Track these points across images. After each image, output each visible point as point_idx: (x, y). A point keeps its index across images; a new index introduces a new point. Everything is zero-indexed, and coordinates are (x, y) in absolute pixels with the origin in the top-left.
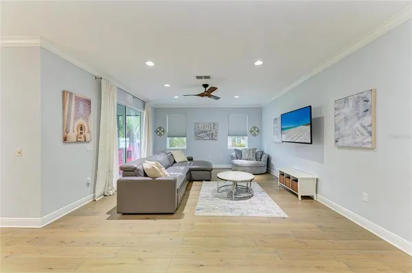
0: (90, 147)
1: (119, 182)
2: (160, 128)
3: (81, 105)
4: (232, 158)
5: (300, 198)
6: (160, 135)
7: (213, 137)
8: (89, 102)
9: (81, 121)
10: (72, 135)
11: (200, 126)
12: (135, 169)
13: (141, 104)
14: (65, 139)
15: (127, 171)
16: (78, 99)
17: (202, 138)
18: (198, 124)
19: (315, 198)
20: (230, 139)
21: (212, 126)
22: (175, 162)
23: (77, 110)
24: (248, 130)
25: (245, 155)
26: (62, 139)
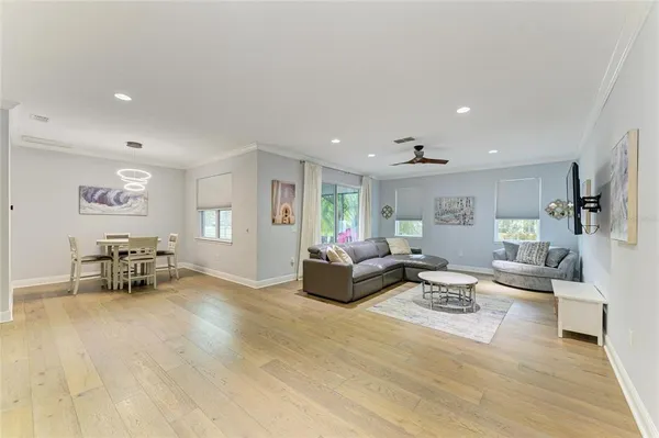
0: (294, 228)
1: (305, 263)
2: (387, 207)
3: (286, 189)
4: (497, 257)
5: (561, 335)
6: (387, 217)
7: (465, 219)
8: (293, 186)
9: (286, 205)
10: (279, 218)
11: (444, 203)
12: (319, 251)
13: (358, 178)
14: (273, 221)
15: (315, 253)
16: (284, 185)
17: (446, 222)
18: (440, 199)
19: (600, 342)
20: (499, 223)
21: (464, 202)
22: (390, 253)
23: (282, 196)
24: (541, 209)
25: (522, 254)
26: (271, 221)
